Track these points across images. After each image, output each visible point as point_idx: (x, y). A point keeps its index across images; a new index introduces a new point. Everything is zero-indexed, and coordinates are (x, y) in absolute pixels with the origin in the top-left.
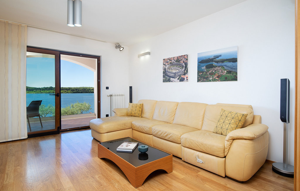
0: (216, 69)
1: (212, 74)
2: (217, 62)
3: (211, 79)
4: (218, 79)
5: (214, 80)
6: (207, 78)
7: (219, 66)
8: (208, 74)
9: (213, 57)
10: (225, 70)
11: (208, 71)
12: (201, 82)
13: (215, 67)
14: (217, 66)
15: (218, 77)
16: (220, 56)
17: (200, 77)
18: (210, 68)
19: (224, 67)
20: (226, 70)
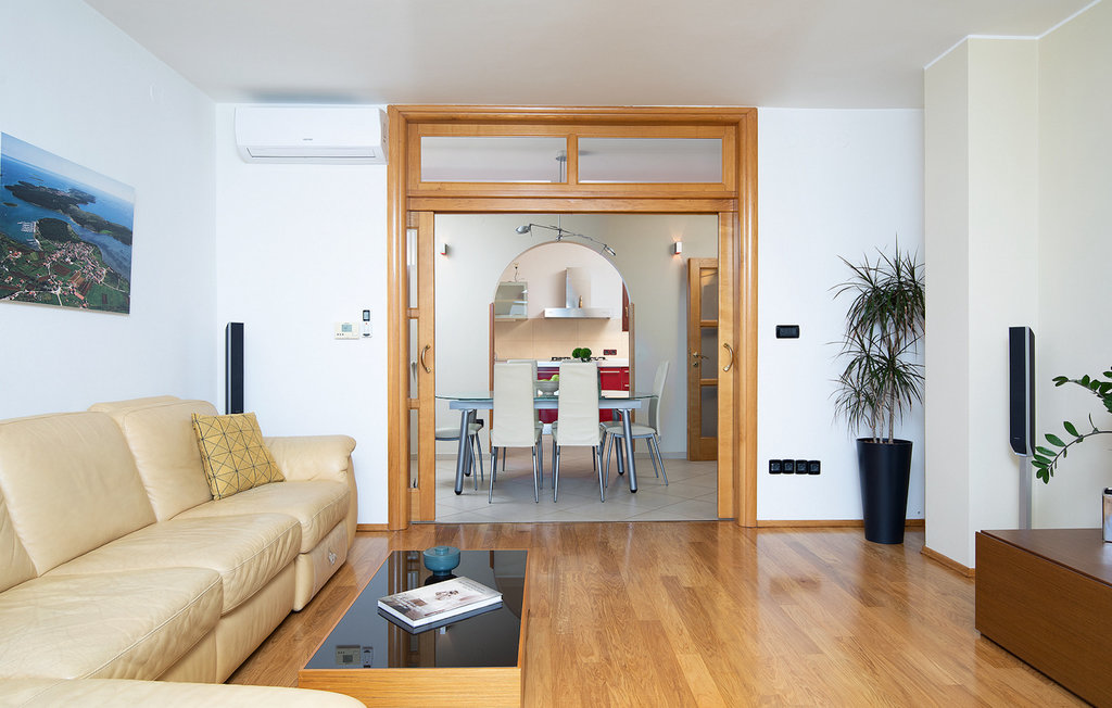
0: (78, 249)
1: (62, 269)
2: (82, 221)
3: (58, 292)
4: (82, 298)
5: (69, 302)
6: (45, 283)
7: (87, 244)
8: (48, 265)
9: (66, 192)
10: (103, 264)
11: (50, 253)
12: (17, 299)
13: (75, 241)
14: (79, 242)
15: (83, 288)
16: (91, 199)
17: (12, 273)
18: (54, 240)
19: (100, 253)
20: (106, 267)
